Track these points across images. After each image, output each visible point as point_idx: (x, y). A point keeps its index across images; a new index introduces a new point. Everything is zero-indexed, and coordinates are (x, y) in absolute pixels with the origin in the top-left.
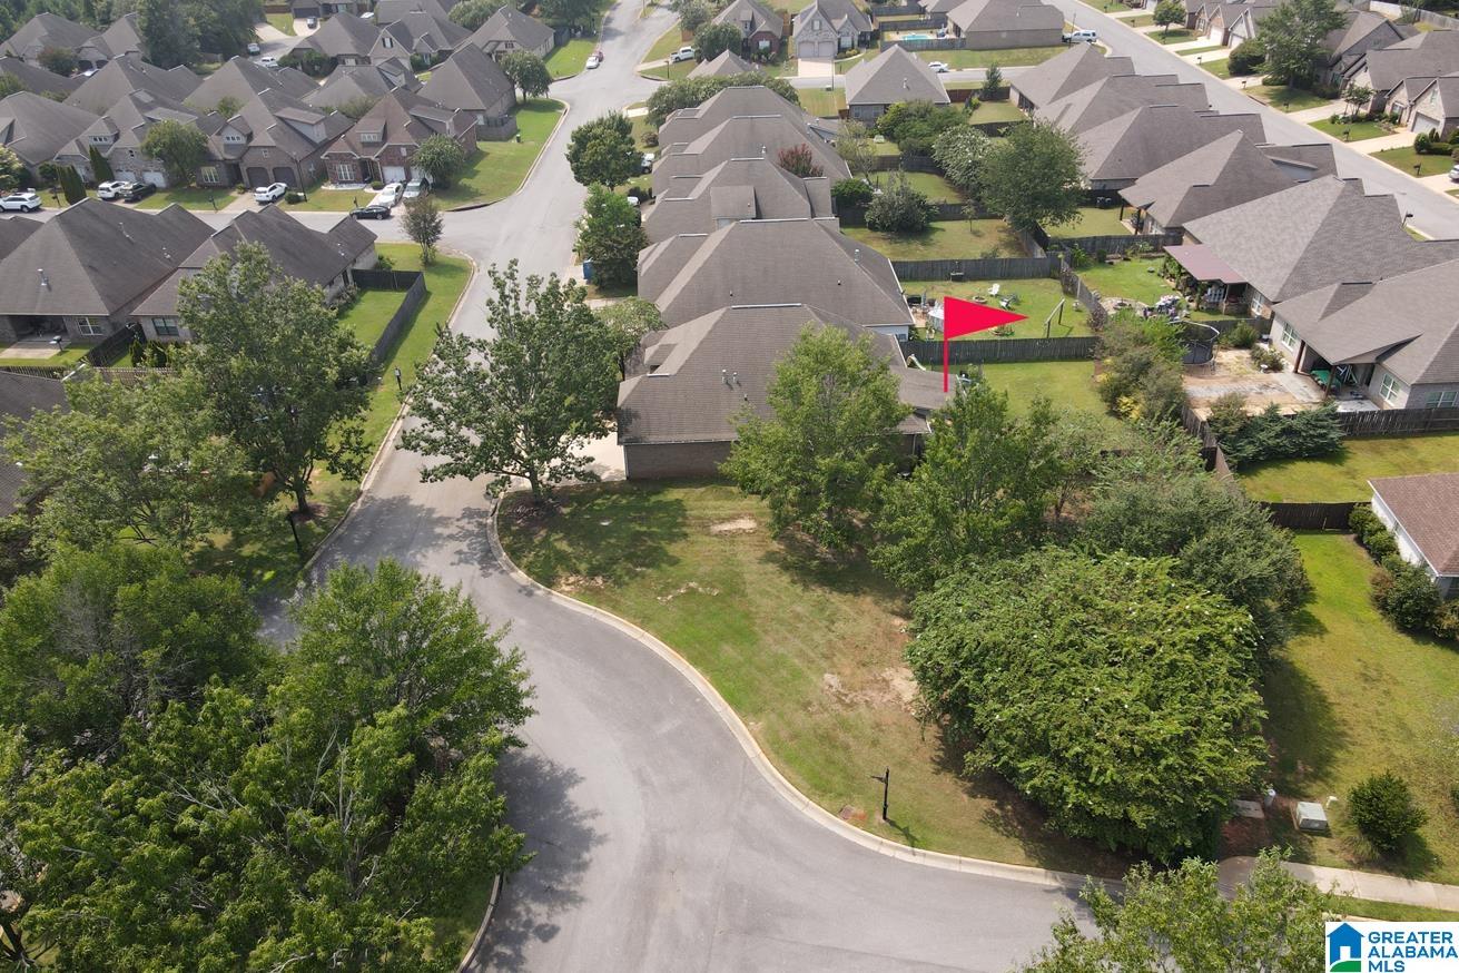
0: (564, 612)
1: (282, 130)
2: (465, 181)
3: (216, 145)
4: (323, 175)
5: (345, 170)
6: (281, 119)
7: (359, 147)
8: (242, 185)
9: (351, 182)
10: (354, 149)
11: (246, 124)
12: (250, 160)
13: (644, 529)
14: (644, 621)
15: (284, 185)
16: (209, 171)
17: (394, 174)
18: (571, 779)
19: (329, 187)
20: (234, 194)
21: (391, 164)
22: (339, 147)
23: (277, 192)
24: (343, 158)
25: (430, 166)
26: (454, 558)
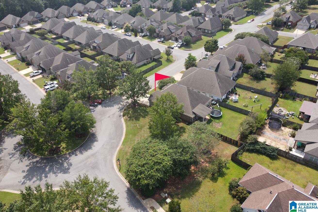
0: (121, 121)
1: (167, 29)
2: (192, 45)
3: (157, 31)
4: (170, 39)
5: (173, 38)
6: (168, 27)
7: (176, 35)
8: (158, 38)
9: (174, 41)
10: (175, 35)
11: (163, 28)
12: (160, 34)
13: (142, 114)
14: (127, 126)
15: (163, 39)
16: (155, 34)
17: (180, 41)
18: (97, 141)
19: (170, 41)
20: (156, 39)
21: (180, 39)
22: (173, 34)
23: (161, 40)
24: (173, 36)
25: (185, 41)
26: (118, 107)
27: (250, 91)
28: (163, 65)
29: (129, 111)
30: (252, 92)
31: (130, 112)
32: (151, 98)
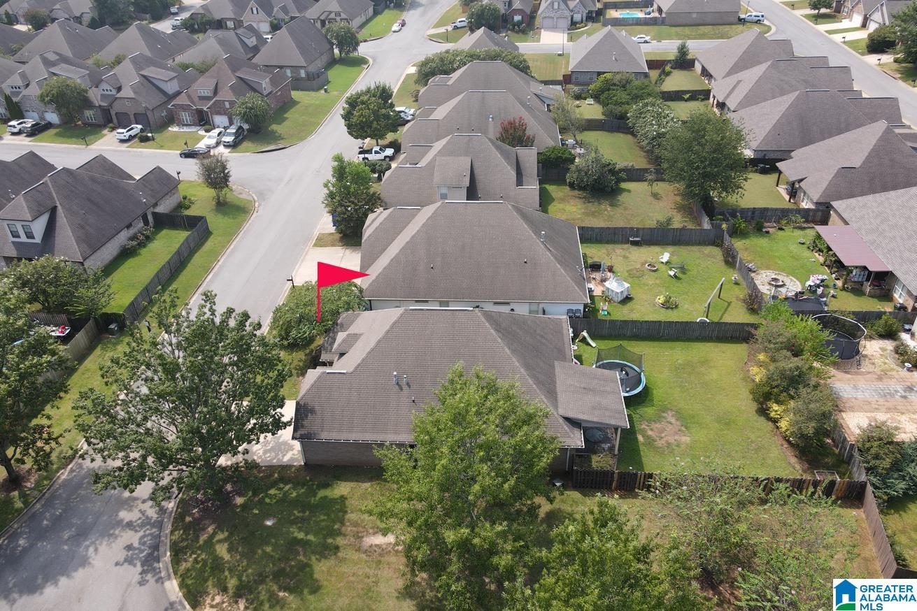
1: (142, 84)
2: (274, 127)
3: (95, 96)
4: (171, 120)
5: (185, 116)
6: (144, 77)
7: (196, 99)
8: (111, 125)
9: (190, 125)
10: (192, 102)
11: (118, 79)
12: (117, 108)
15: (140, 127)
16: (89, 113)
17: (221, 120)
19: (174, 129)
20: (105, 132)
21: (219, 113)
22: (182, 100)
23: (132, 133)
24: (184, 108)
25: (246, 117)
26: (122, 555)
27: (627, 242)
28: (215, 232)
29: (209, 543)
30: (635, 243)
31: (222, 551)
32: (305, 423)
